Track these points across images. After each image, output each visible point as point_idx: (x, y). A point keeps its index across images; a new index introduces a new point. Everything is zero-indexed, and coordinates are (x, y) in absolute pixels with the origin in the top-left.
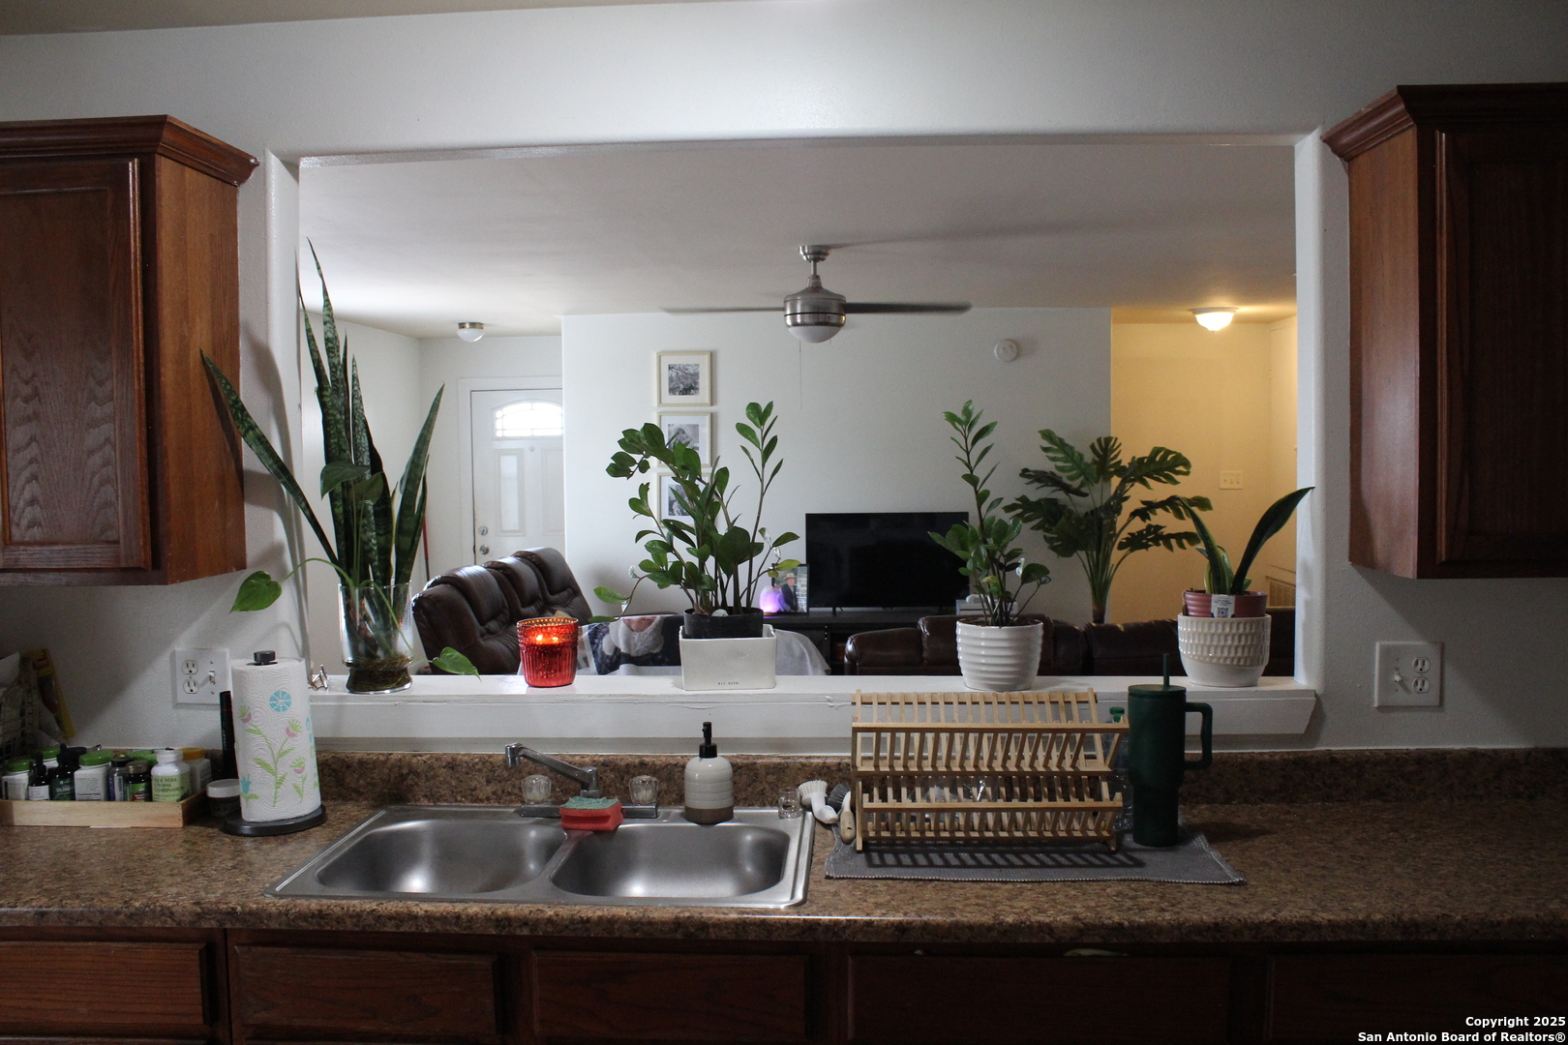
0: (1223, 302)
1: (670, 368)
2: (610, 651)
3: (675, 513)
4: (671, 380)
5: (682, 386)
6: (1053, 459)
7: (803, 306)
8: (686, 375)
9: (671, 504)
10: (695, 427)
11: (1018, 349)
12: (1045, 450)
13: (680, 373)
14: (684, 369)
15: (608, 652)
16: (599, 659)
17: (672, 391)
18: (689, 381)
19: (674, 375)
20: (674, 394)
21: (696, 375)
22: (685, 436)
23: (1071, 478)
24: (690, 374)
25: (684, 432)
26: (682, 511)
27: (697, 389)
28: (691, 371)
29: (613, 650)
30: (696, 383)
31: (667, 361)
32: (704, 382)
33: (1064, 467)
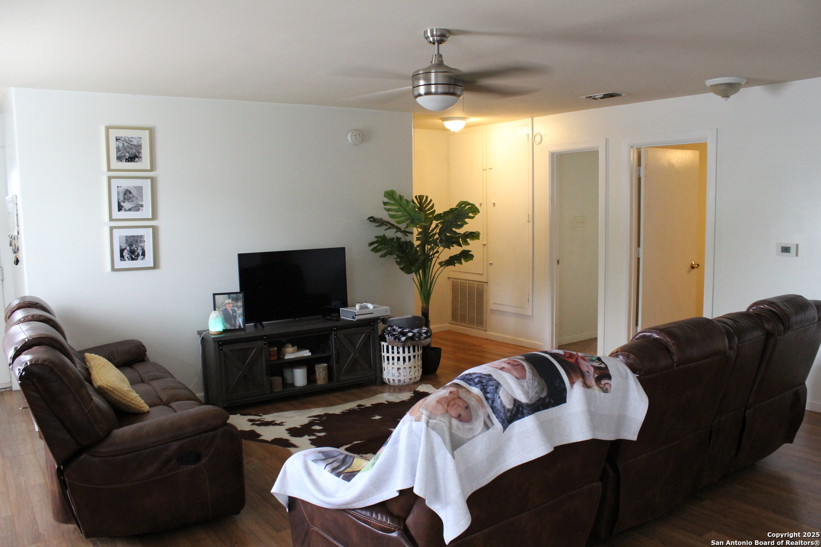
0: (458, 114)
1: (117, 140)
2: (510, 405)
3: (126, 258)
4: (118, 149)
5: (127, 155)
6: (388, 210)
7: (436, 77)
8: (131, 146)
9: (122, 251)
10: (140, 189)
11: (363, 136)
12: (385, 204)
13: (126, 144)
14: (129, 141)
15: (509, 405)
16: (502, 414)
17: (119, 158)
18: (134, 151)
19: (121, 145)
20: (121, 161)
21: (139, 146)
22: (131, 195)
23: (399, 223)
24: (135, 145)
25: (130, 193)
26: (131, 257)
27: (141, 157)
28: (135, 143)
29: (513, 403)
30: (139, 153)
31: (114, 134)
32: (145, 153)
33: (395, 215)
